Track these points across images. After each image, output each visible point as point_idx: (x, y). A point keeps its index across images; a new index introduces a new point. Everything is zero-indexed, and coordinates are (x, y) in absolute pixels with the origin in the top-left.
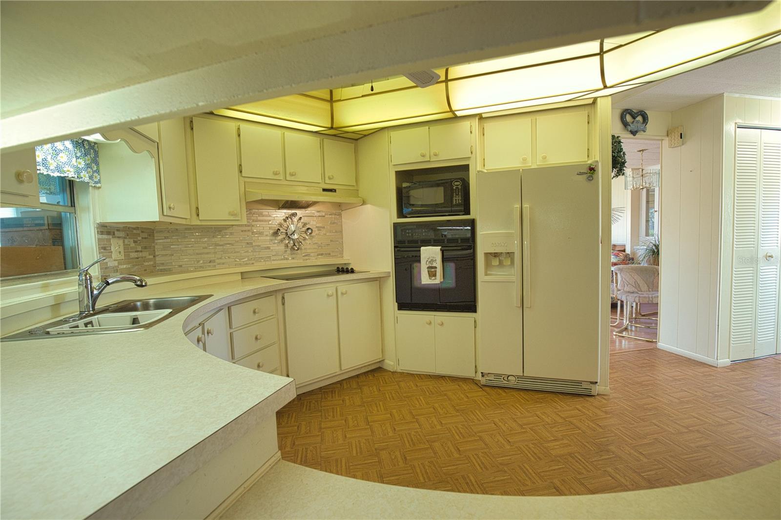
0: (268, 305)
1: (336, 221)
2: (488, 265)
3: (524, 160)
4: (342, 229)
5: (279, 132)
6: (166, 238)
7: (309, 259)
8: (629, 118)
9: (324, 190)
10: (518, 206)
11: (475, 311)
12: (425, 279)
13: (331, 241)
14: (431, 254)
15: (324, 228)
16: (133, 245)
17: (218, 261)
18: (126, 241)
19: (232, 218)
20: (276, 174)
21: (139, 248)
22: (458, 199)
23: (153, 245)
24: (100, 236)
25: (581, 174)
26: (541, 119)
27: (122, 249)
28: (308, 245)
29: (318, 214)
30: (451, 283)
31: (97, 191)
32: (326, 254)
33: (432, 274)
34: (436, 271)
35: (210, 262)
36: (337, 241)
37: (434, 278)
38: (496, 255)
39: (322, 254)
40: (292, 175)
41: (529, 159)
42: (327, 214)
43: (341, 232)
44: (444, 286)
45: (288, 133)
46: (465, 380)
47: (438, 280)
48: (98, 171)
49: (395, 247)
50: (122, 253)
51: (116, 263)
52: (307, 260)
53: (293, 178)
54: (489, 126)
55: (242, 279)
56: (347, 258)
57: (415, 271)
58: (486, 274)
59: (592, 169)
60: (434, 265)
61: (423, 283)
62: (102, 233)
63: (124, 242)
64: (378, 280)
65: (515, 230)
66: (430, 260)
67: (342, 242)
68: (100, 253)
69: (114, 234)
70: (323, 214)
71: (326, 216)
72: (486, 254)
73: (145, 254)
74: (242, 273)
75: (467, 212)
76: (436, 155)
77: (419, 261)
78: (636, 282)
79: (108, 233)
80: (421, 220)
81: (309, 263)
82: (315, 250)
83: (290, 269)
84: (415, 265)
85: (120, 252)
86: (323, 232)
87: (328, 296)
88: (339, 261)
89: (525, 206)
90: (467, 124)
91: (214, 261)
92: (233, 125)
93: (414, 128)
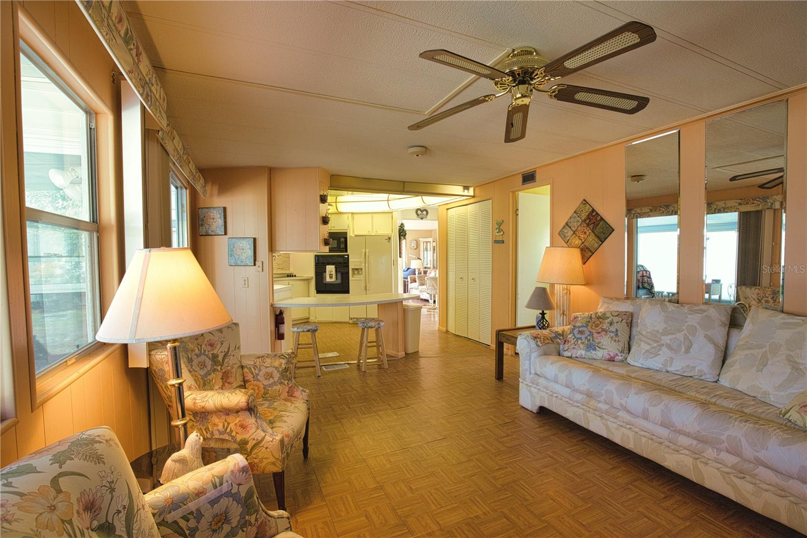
2: (353, 274)
3: (369, 232)
8: (419, 212)
10: (364, 250)
11: (349, 293)
12: (328, 279)
13: (284, 262)
14: (331, 269)
22: (342, 246)
25: (384, 239)
26: (375, 215)
30: (339, 281)
32: (283, 269)
33: (331, 277)
34: (333, 276)
36: (287, 262)
37: (332, 279)
38: (357, 269)
39: (280, 268)
43: (289, 258)
44: (336, 283)
46: (345, 323)
47: (334, 279)
49: (316, 265)
54: (356, 217)
56: (291, 271)
57: (324, 275)
58: (353, 277)
59: (390, 238)
60: (332, 273)
61: (327, 281)
64: (308, 280)
65: (362, 260)
66: (330, 271)
72: (353, 269)
75: (347, 252)
76: (333, 227)
77: (325, 272)
78: (433, 284)
82: (276, 266)
84: (324, 273)
86: (280, 257)
88: (288, 272)
89: (367, 250)
90: (346, 216)
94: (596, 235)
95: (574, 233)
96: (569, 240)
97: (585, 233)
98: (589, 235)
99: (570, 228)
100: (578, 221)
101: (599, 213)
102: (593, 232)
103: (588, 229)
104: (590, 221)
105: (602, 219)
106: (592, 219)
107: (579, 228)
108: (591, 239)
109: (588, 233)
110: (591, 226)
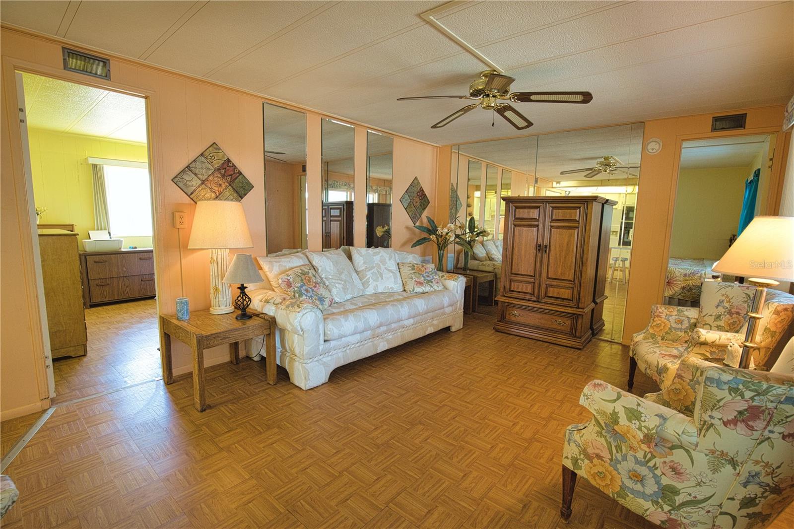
94: (234, 189)
95: (202, 183)
96: (195, 191)
97: (220, 185)
98: (226, 189)
99: (196, 174)
100: (208, 169)
101: (235, 165)
102: (230, 185)
103: (224, 181)
104: (225, 172)
105: (240, 173)
106: (228, 170)
107: (211, 178)
108: (229, 194)
109: (224, 186)
110: (229, 179)
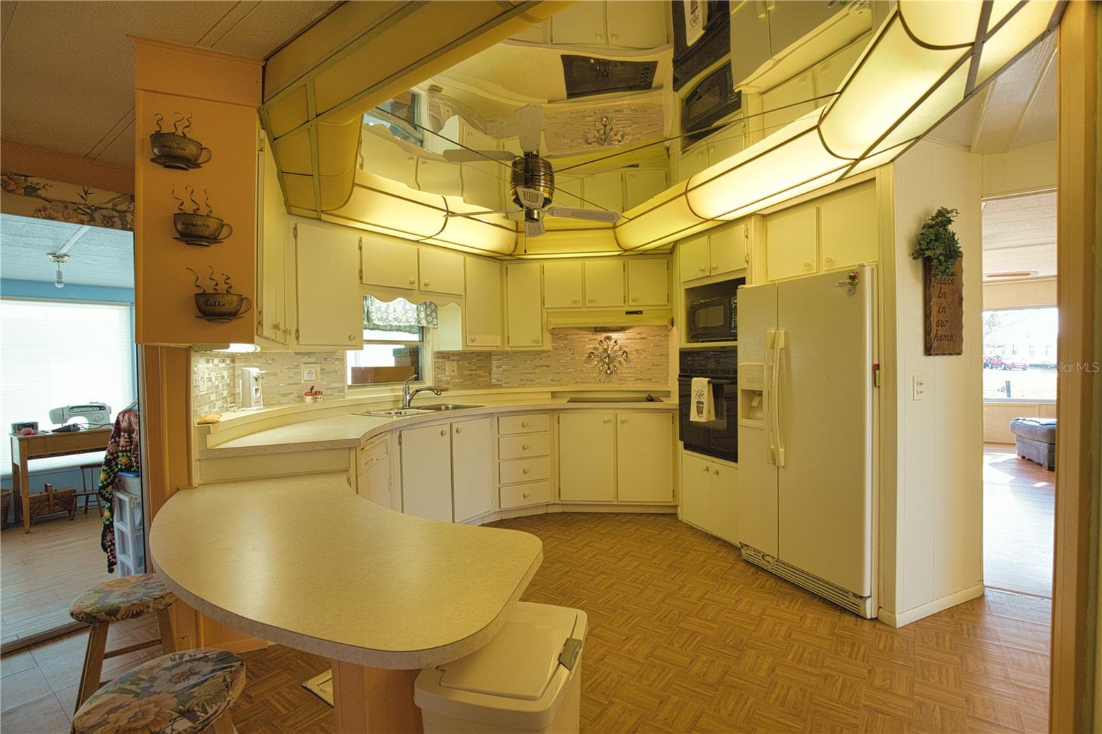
0: (543, 421)
1: (660, 344)
3: (809, 266)
4: (668, 352)
5: (579, 262)
6: (499, 360)
7: (625, 384)
9: (628, 313)
10: (774, 331)
11: (738, 461)
12: (694, 416)
13: (653, 365)
14: (700, 387)
15: (645, 351)
16: (467, 365)
17: (537, 380)
18: (460, 363)
19: (534, 345)
20: (575, 302)
21: (474, 368)
22: (735, 321)
23: (489, 365)
24: (436, 360)
25: (841, 285)
26: (825, 206)
27: (455, 369)
28: (624, 369)
29: (638, 337)
30: (722, 423)
31: (435, 331)
32: (646, 379)
33: (700, 411)
34: (703, 407)
35: (531, 381)
36: (662, 365)
37: (701, 415)
39: (641, 379)
40: (591, 301)
41: (815, 265)
42: (649, 336)
43: (668, 355)
44: (708, 425)
45: (587, 262)
47: (703, 419)
48: (437, 317)
49: (679, 376)
50: (456, 371)
51: (449, 378)
52: (622, 384)
53: (592, 305)
54: (773, 224)
55: (552, 397)
57: (689, 405)
59: (854, 278)
60: (702, 400)
61: (691, 420)
62: (438, 358)
63: (458, 364)
64: (672, 413)
65: (767, 363)
66: (699, 394)
67: (668, 367)
68: (435, 371)
69: (449, 358)
70: (645, 336)
71: (648, 338)
72: (744, 391)
73: (481, 372)
74: (552, 392)
76: (715, 268)
77: (690, 394)
79: (443, 358)
80: (713, 346)
81: (623, 388)
82: (633, 375)
83: (601, 393)
85: (453, 371)
86: (644, 355)
87: (606, 422)
89: (780, 331)
90: (741, 228)
91: (534, 380)
92: (538, 264)
93: (691, 241)
